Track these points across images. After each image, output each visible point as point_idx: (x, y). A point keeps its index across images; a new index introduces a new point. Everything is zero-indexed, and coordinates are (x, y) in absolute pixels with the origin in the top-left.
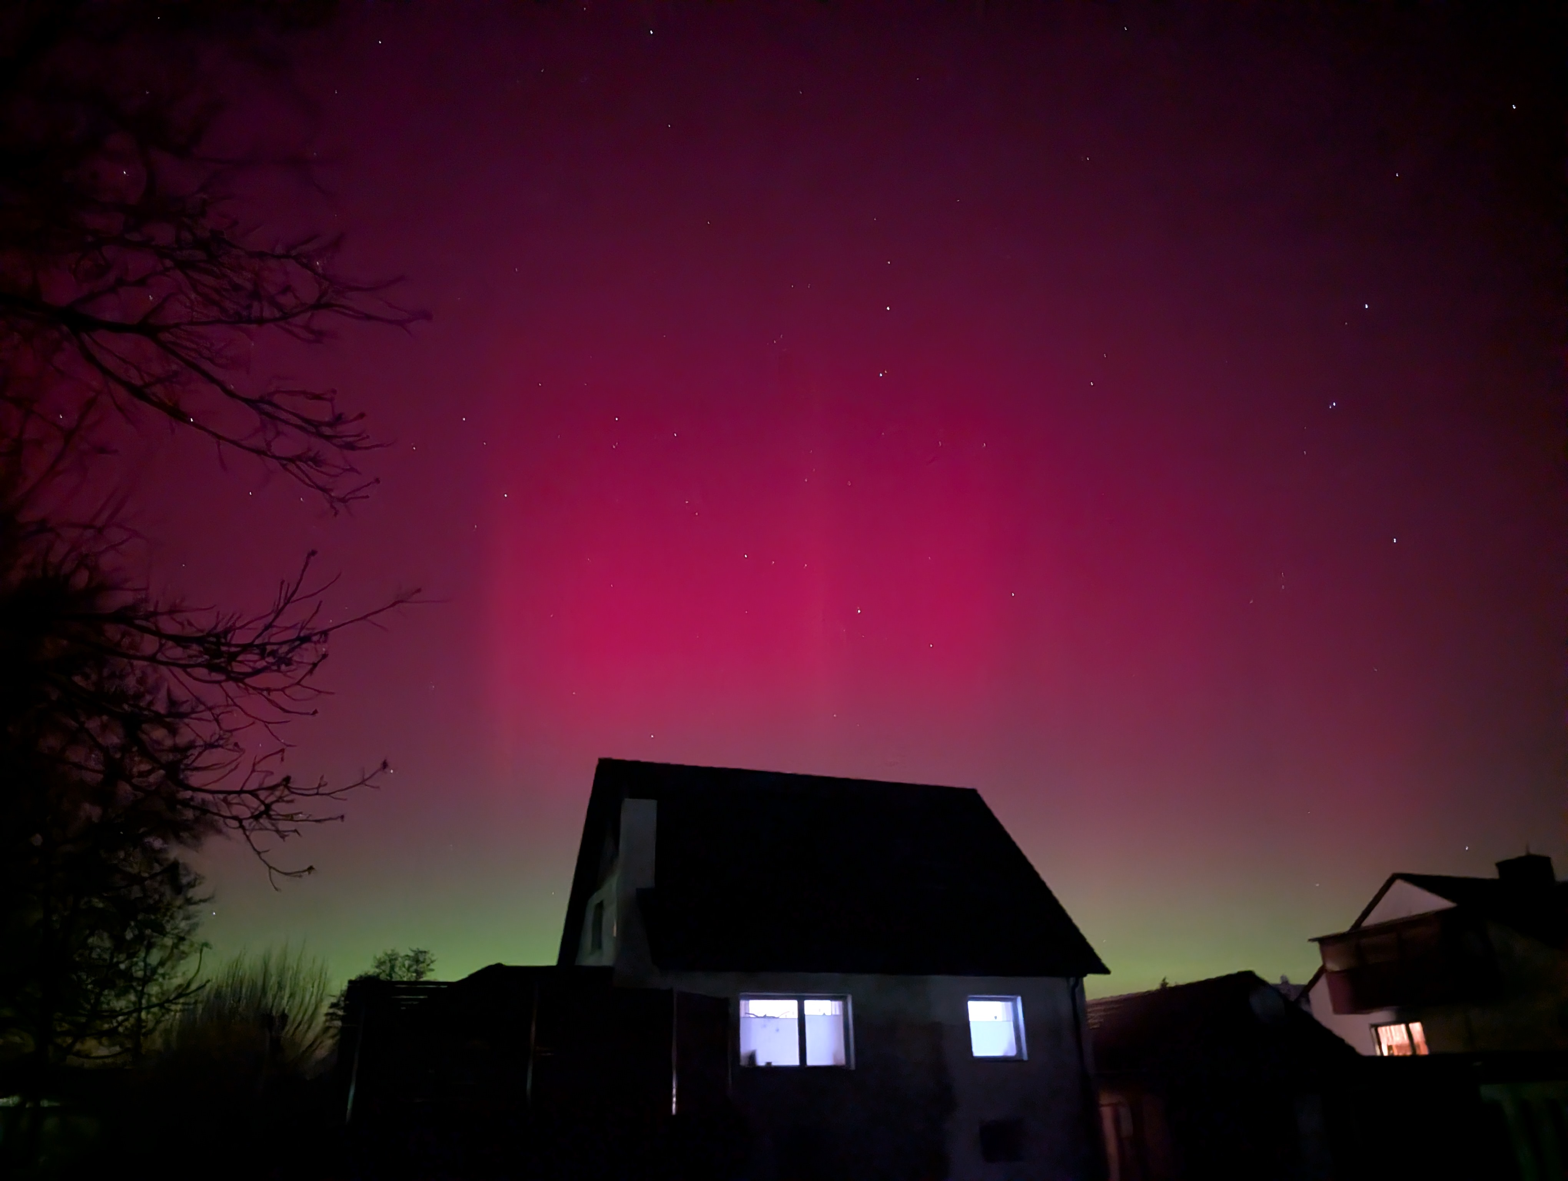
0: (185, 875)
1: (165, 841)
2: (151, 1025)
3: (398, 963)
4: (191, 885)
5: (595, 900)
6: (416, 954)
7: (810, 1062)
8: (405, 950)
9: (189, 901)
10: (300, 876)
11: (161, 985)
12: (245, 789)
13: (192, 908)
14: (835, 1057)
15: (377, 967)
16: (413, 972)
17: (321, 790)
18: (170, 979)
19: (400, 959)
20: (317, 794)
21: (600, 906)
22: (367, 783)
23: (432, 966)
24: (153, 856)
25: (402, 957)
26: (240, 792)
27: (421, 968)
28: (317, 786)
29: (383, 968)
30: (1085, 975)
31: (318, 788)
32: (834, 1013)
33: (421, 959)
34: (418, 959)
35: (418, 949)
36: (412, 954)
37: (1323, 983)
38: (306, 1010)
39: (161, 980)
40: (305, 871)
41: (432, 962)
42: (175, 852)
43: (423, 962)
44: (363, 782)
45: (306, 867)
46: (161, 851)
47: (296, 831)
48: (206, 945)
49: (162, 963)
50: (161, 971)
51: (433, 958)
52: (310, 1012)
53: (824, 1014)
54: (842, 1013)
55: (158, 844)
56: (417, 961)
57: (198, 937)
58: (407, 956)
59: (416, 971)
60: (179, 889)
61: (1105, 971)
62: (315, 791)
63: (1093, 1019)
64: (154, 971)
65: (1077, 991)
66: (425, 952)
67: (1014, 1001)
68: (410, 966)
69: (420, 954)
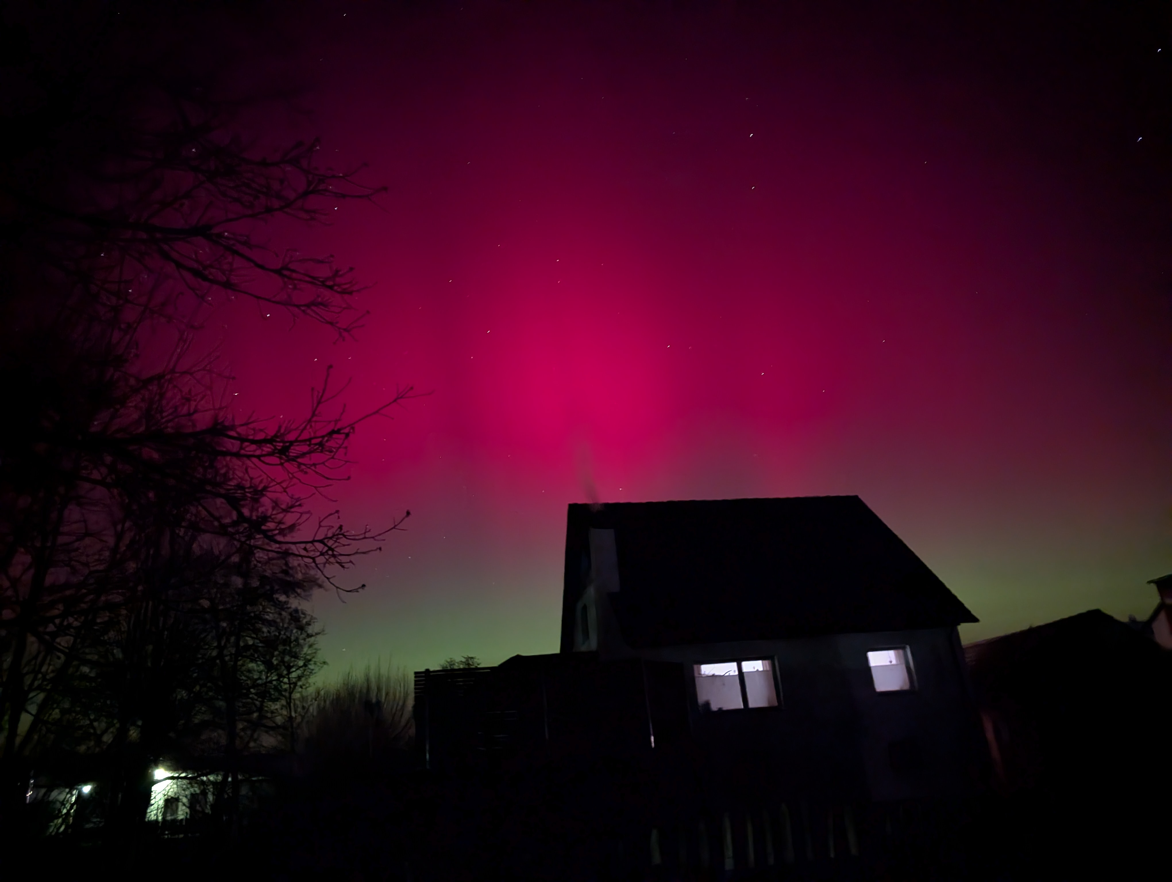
0: (305, 618)
1: (288, 597)
2: (299, 719)
3: (455, 667)
4: (308, 624)
5: (580, 606)
6: (467, 660)
7: (752, 704)
9: (309, 636)
10: (357, 592)
11: (301, 692)
12: (316, 539)
13: (312, 640)
14: (769, 701)
17: (367, 535)
18: (306, 688)
19: (457, 664)
20: (365, 538)
21: (585, 608)
22: (396, 527)
24: (281, 606)
26: (312, 542)
28: (363, 532)
30: (959, 624)
31: (365, 533)
32: (765, 669)
33: (471, 663)
34: (469, 664)
35: (468, 656)
36: (464, 660)
37: (1162, 616)
38: (398, 705)
39: (300, 689)
40: (359, 588)
42: (294, 603)
43: (473, 665)
44: (394, 528)
45: (361, 586)
46: (286, 603)
47: (351, 562)
48: (324, 663)
49: (299, 678)
50: (300, 683)
52: (401, 703)
53: (758, 670)
54: (771, 669)
55: (283, 598)
57: (320, 657)
58: (461, 661)
60: (301, 628)
61: (975, 620)
62: (363, 536)
63: (970, 658)
64: (295, 684)
65: (955, 637)
66: (472, 658)
67: (904, 648)
69: (470, 660)
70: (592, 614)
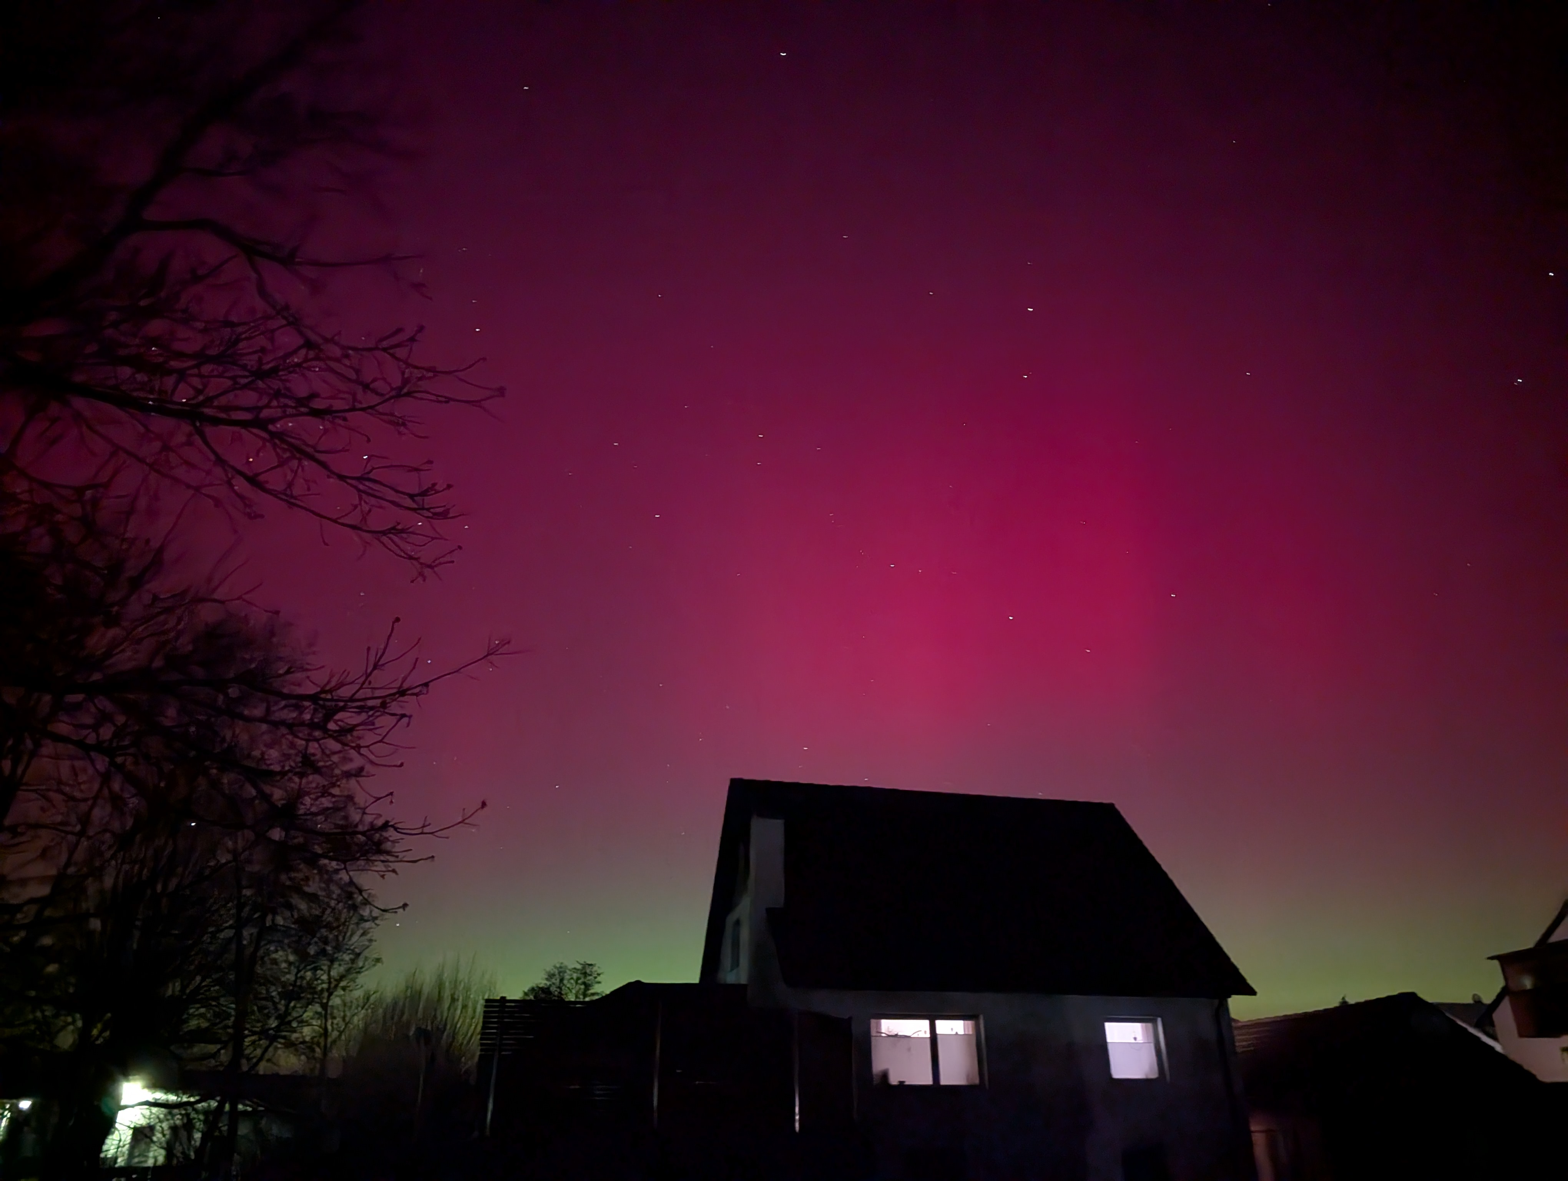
0: (361, 894)
3: (567, 977)
4: (364, 903)
5: (732, 918)
6: (584, 968)
7: (944, 1081)
8: (572, 963)
11: (343, 997)
13: (366, 926)
14: (968, 1076)
15: (547, 979)
16: (581, 984)
17: (426, 830)
19: (568, 972)
20: (422, 833)
21: (738, 923)
22: (466, 821)
23: (599, 979)
25: (570, 970)
27: (589, 980)
28: (421, 826)
29: (553, 980)
30: (1230, 997)
31: (423, 827)
32: (966, 1033)
33: (588, 971)
34: (586, 973)
35: (584, 962)
36: (579, 967)
37: (1506, 1004)
40: (400, 908)
41: (599, 975)
43: (590, 975)
44: (463, 821)
45: (401, 905)
48: (378, 960)
50: (343, 983)
51: (599, 972)
53: (957, 1033)
54: (975, 1033)
56: (585, 974)
57: (374, 951)
58: (575, 969)
59: (584, 983)
61: (1252, 992)
62: (420, 831)
63: (1241, 1042)
64: (336, 983)
65: (1223, 1008)
66: (591, 965)
67: (1153, 1021)
68: (578, 979)
69: (586, 967)
70: (745, 935)
